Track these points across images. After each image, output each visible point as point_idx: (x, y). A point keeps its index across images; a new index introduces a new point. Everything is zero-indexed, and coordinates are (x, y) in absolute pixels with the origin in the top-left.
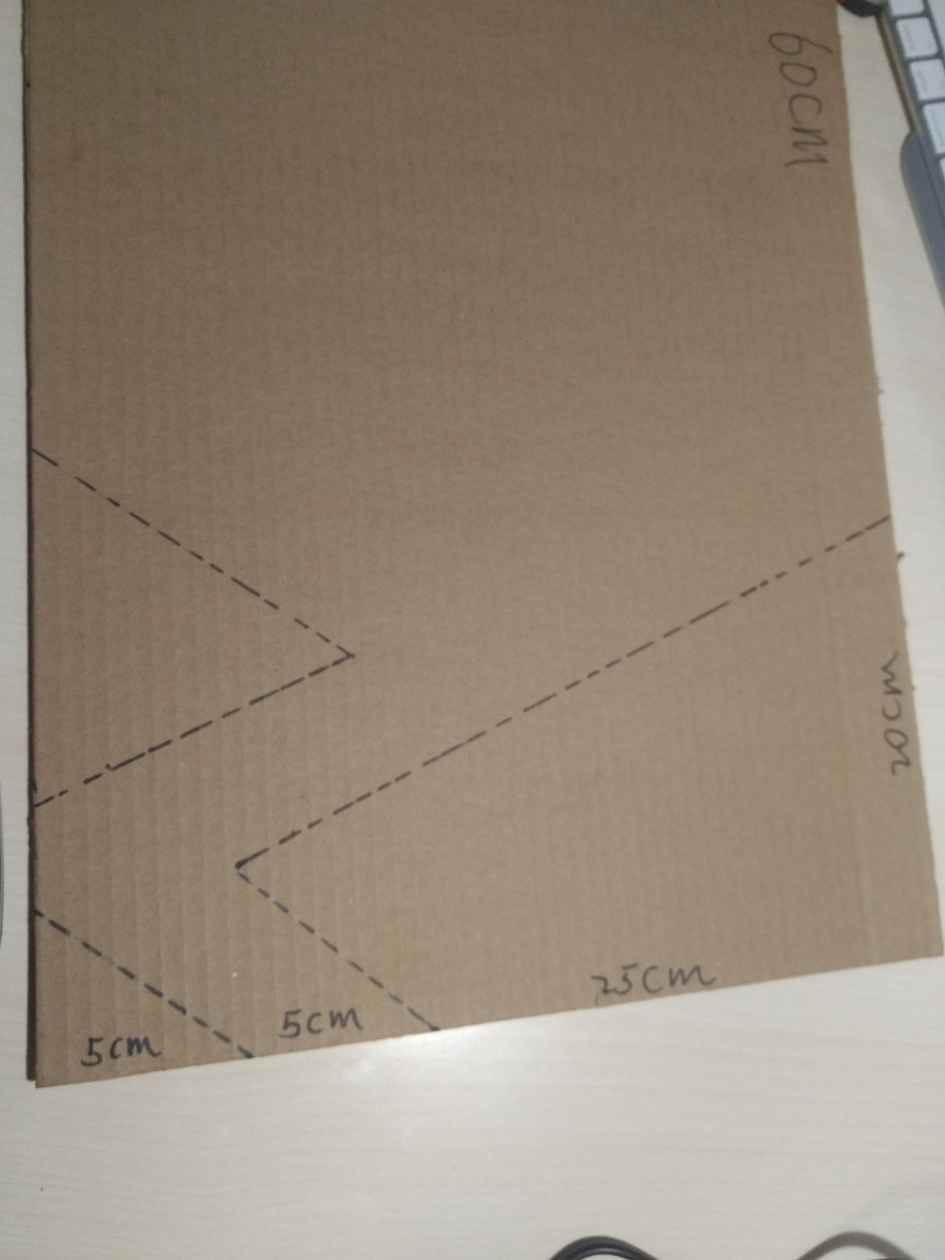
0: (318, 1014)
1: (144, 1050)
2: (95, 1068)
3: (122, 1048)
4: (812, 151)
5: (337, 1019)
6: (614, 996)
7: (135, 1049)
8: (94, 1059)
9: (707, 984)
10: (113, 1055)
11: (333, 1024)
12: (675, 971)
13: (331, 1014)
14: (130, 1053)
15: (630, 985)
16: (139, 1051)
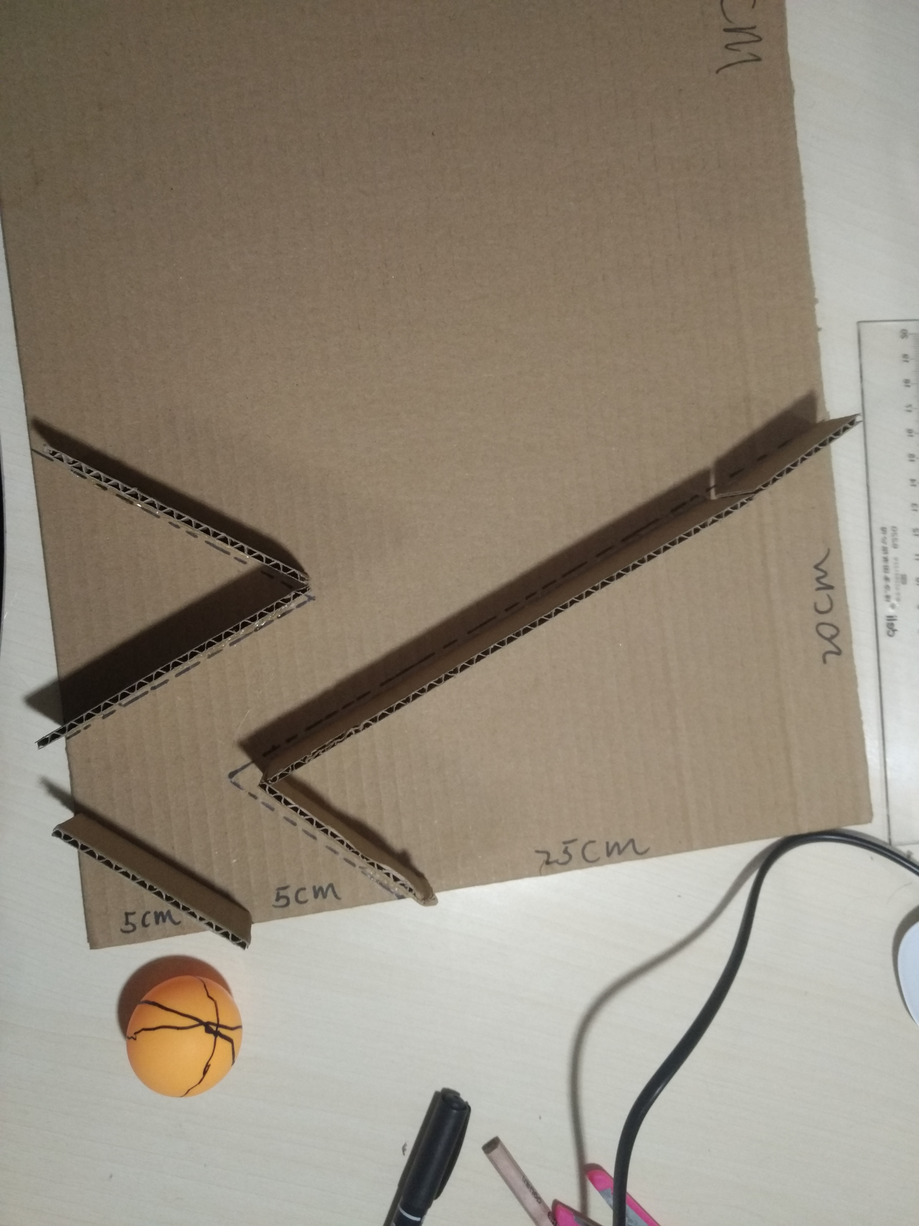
0: (304, 889)
1: (168, 920)
2: (132, 934)
3: (150, 919)
4: (745, 51)
5: (318, 892)
6: (555, 865)
7: (161, 919)
8: (130, 927)
9: (642, 854)
10: (144, 925)
11: (316, 896)
12: (611, 844)
13: (314, 888)
14: (157, 922)
15: (570, 857)
16: (164, 921)
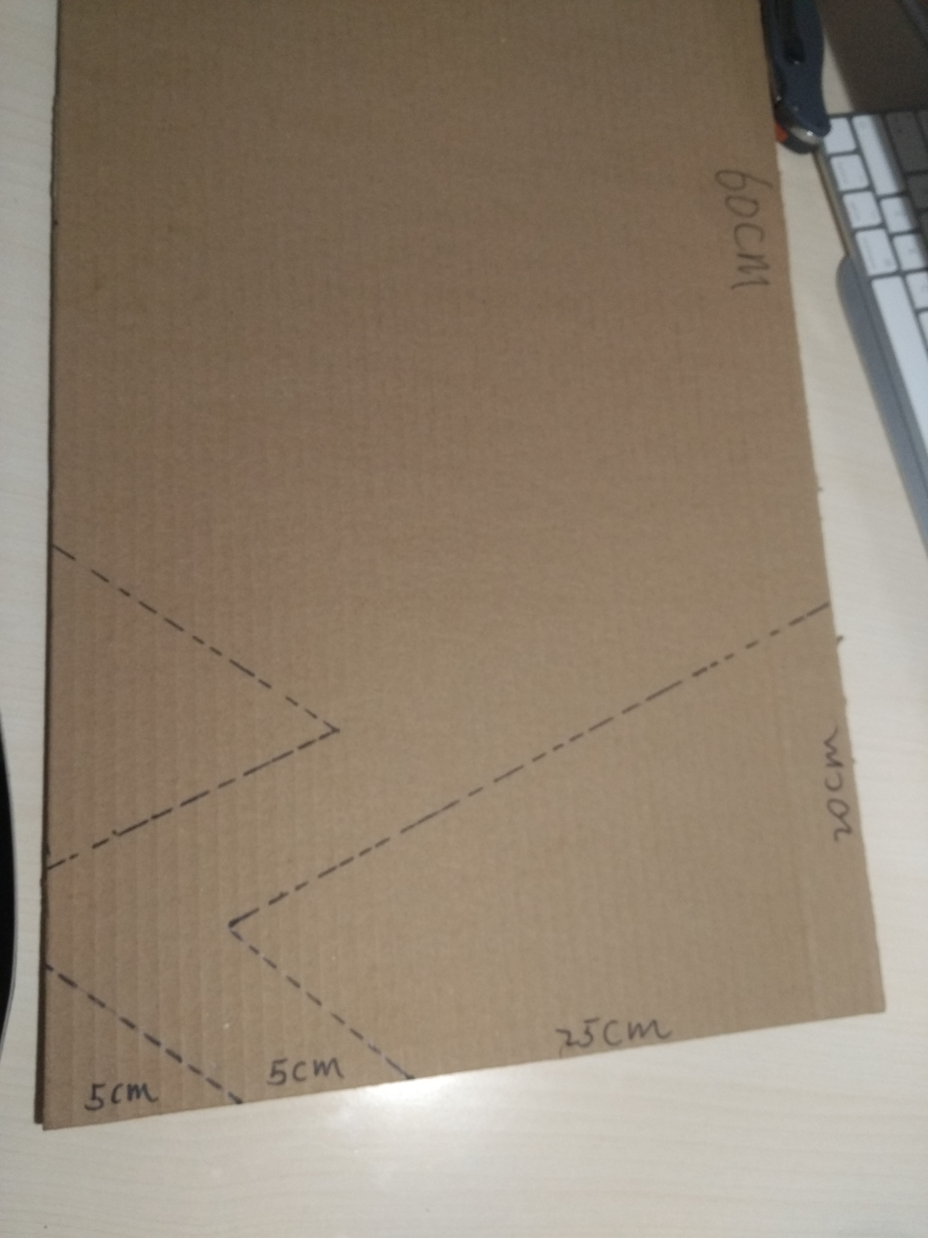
0: (302, 1063)
1: (143, 1096)
2: (98, 1113)
3: (122, 1094)
4: (755, 275)
5: (320, 1068)
6: (577, 1048)
7: (134, 1095)
8: (97, 1103)
9: (664, 1038)
10: (114, 1100)
11: (316, 1072)
12: (634, 1025)
13: (315, 1062)
14: (130, 1098)
15: (592, 1037)
16: (138, 1096)
